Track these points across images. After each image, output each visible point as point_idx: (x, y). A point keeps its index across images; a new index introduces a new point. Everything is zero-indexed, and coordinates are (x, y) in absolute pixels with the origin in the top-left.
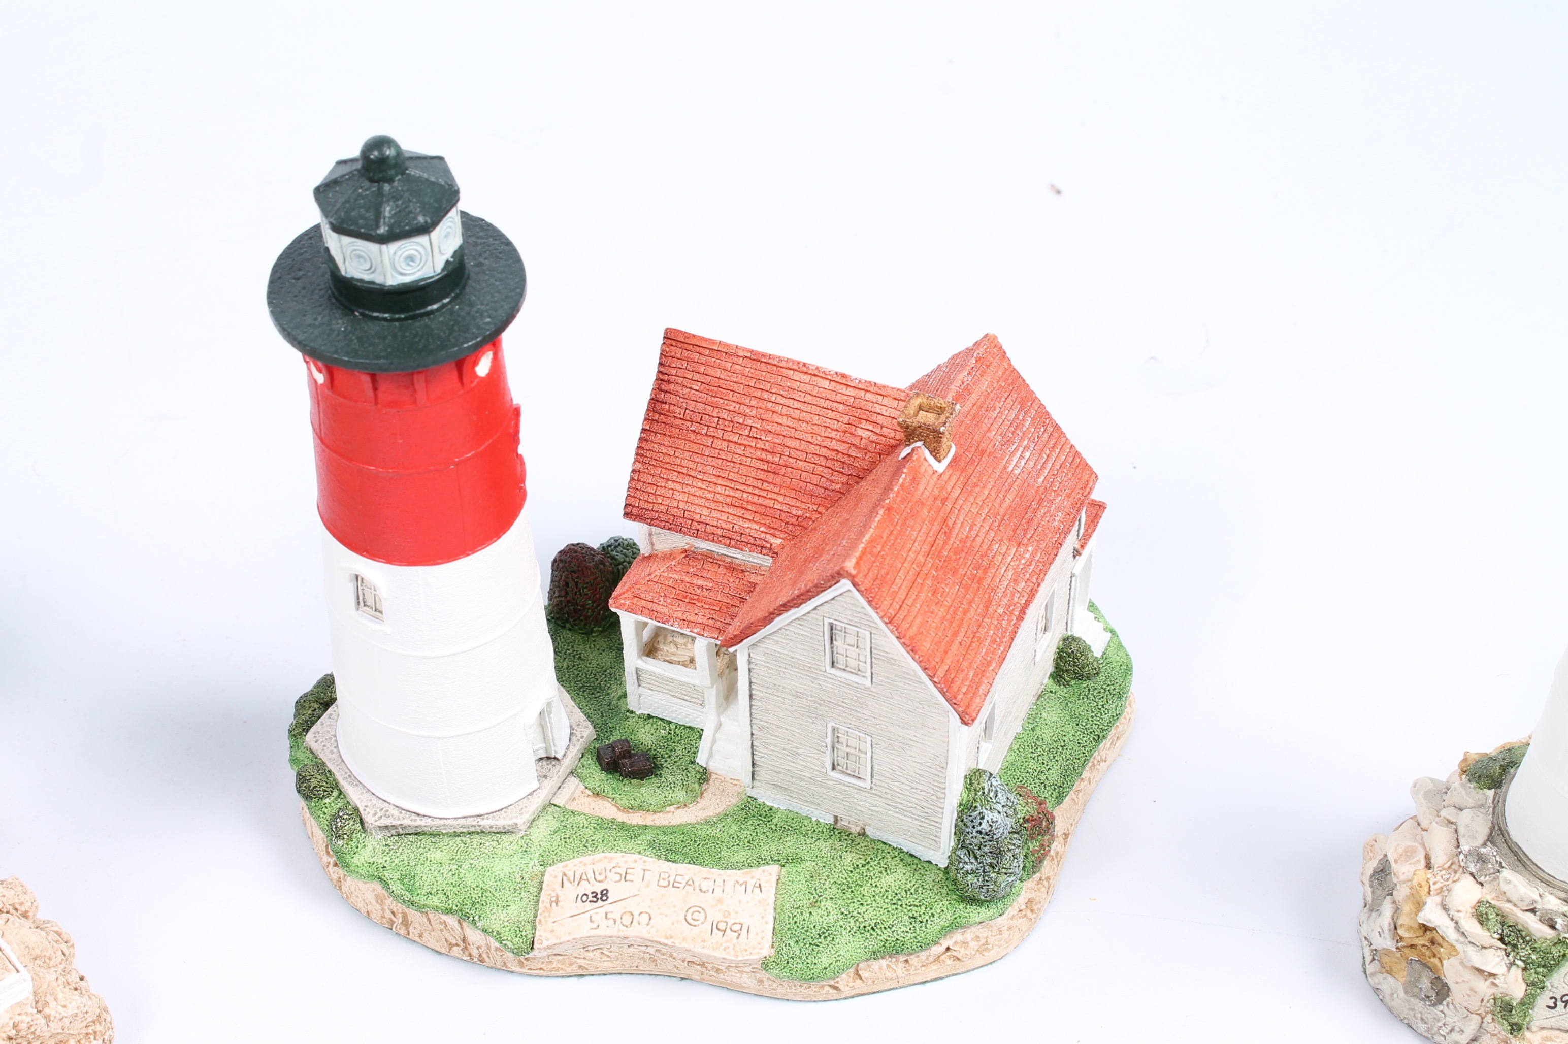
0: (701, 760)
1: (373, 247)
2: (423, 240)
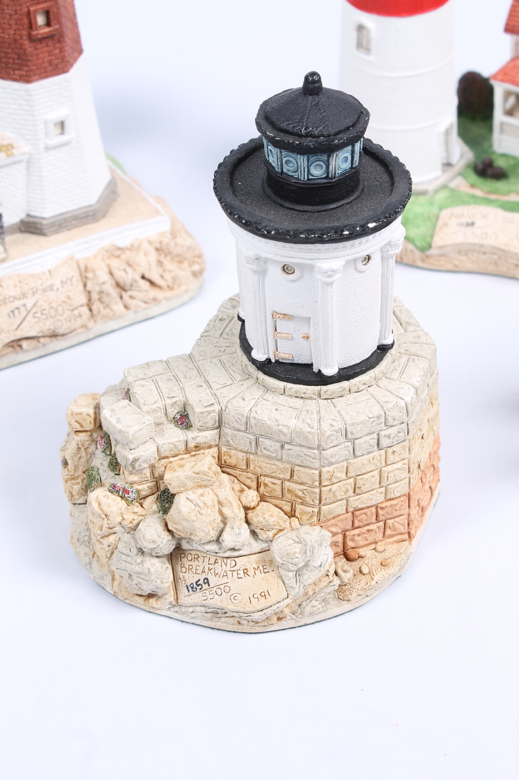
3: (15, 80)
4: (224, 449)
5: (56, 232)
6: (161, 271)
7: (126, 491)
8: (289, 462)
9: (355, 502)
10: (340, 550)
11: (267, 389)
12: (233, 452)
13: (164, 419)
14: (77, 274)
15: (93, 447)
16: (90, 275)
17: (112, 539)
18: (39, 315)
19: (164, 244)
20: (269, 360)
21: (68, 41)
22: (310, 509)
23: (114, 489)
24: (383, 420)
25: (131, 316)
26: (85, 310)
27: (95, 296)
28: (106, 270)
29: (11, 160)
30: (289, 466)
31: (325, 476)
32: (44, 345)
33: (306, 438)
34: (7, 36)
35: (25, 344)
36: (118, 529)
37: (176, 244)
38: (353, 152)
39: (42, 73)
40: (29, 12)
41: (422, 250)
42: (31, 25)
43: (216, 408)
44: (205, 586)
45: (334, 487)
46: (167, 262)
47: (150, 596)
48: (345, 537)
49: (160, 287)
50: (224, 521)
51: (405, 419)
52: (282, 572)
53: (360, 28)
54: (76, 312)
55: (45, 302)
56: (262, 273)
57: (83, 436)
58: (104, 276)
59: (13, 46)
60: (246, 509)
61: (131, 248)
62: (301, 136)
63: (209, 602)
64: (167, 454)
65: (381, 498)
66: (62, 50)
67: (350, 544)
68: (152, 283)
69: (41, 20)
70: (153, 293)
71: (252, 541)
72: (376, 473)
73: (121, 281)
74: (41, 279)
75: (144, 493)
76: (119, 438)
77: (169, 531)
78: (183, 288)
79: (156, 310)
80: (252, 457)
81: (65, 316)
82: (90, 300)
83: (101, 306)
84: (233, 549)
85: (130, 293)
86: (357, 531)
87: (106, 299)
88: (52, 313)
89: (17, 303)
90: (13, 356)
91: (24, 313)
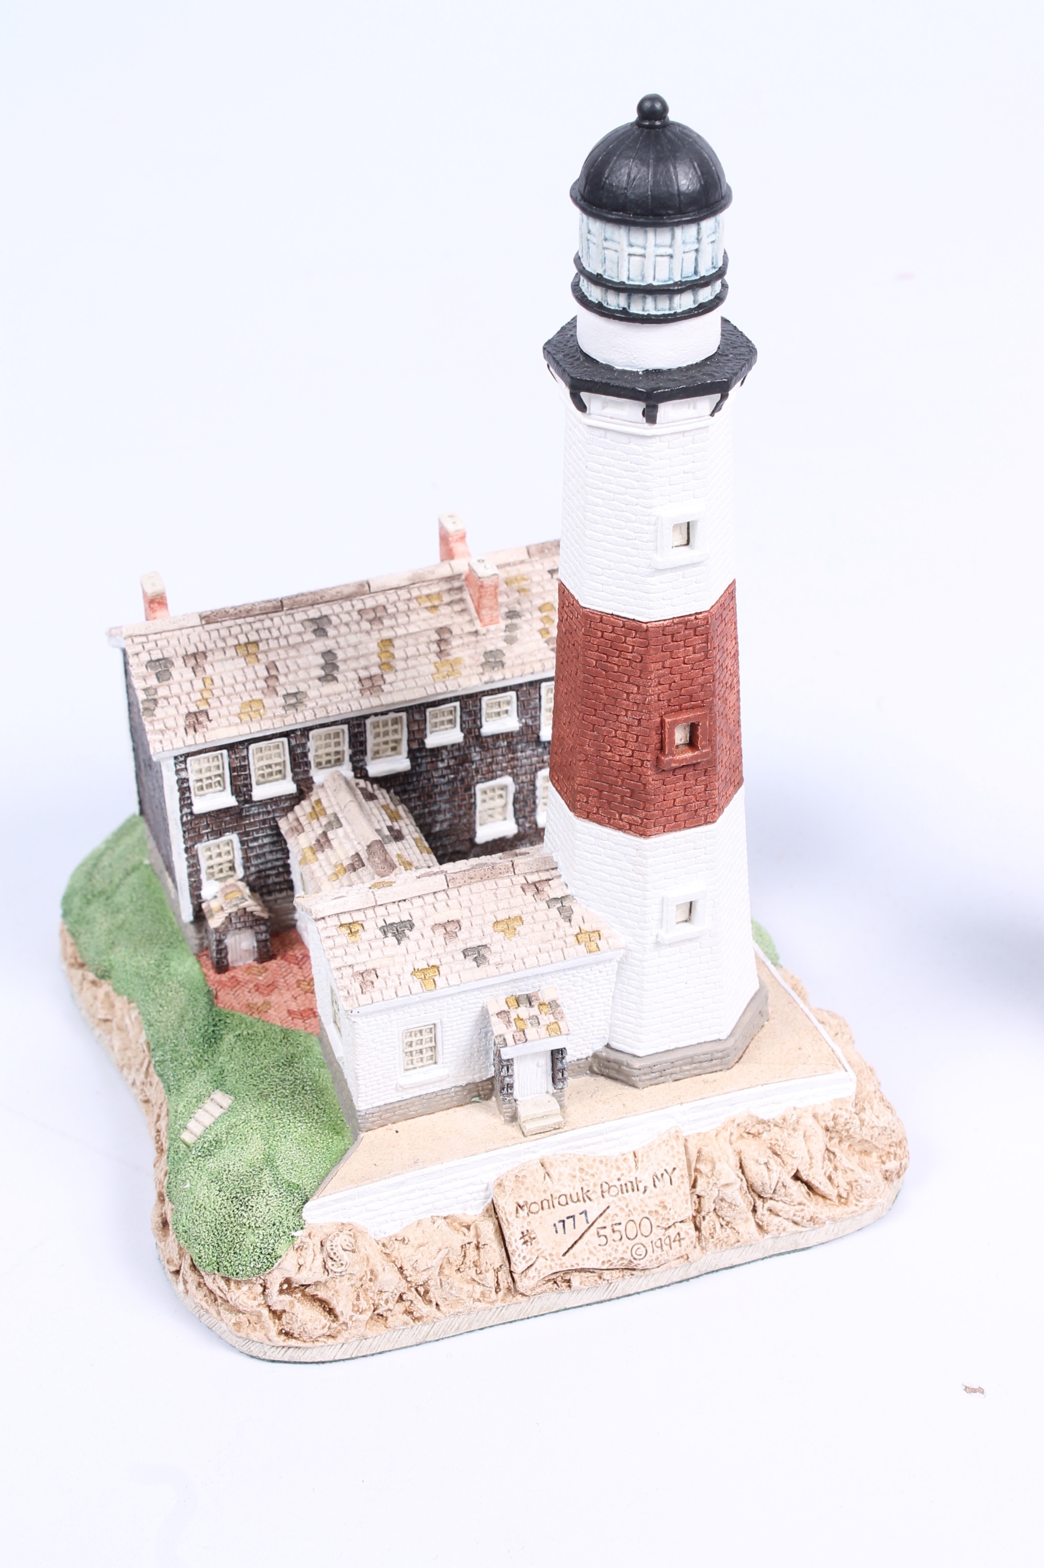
3: (620, 829)
5: (654, 1083)
6: (830, 1166)
14: (682, 1165)
16: (705, 1168)
18: (608, 1232)
19: (841, 1121)
25: (767, 1243)
26: (689, 1228)
27: (708, 1205)
28: (734, 1161)
29: (593, 959)
32: (609, 1283)
34: (617, 758)
35: (577, 1280)
37: (862, 1122)
39: (669, 822)
40: (662, 723)
42: (663, 745)
46: (842, 1152)
49: (824, 1197)
54: (672, 1232)
55: (622, 1209)
58: (729, 1172)
59: (625, 774)
61: (781, 1124)
66: (709, 786)
68: (812, 1189)
69: (680, 736)
70: (813, 1206)
73: (757, 1183)
74: (618, 1168)
78: (866, 1202)
79: (811, 1236)
81: (653, 1237)
82: (698, 1211)
83: (717, 1223)
85: (770, 1203)
87: (726, 1212)
88: (632, 1230)
89: (574, 1208)
90: (554, 1296)
91: (582, 1225)
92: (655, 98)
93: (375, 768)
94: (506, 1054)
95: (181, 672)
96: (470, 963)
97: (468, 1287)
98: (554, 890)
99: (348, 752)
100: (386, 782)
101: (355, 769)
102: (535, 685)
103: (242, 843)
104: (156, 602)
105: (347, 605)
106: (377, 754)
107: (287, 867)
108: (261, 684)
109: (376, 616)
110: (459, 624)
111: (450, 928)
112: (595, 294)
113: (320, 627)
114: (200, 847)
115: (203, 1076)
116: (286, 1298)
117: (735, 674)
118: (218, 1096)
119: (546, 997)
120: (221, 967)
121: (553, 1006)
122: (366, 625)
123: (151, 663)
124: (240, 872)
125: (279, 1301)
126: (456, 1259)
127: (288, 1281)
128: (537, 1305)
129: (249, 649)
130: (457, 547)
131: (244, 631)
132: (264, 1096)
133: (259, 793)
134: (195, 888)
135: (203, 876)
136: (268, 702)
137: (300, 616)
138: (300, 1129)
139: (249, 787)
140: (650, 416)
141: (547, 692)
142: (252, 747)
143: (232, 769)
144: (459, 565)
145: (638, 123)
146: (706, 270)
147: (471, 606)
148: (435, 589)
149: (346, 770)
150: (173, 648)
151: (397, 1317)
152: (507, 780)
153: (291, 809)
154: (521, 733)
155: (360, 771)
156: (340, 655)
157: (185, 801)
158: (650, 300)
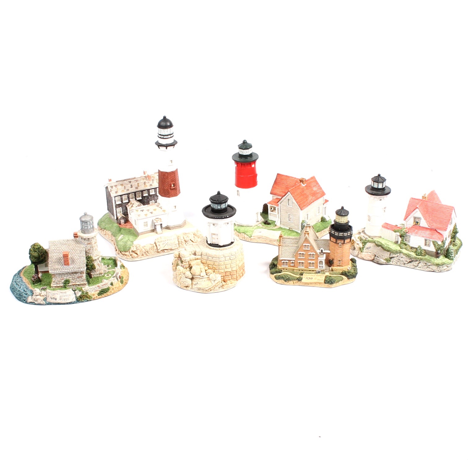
0: (276, 224)
1: (243, 150)
2: (248, 150)
3: (167, 197)
4: (202, 260)
5: (173, 229)
6: (194, 239)
7: (183, 266)
8: (213, 261)
9: (226, 270)
10: (223, 280)
11: (210, 249)
12: (204, 260)
13: (191, 254)
14: (177, 237)
15: (178, 260)
16: (179, 238)
17: (181, 275)
18: (168, 245)
19: (195, 233)
20: (211, 244)
21: (178, 190)
22: (217, 271)
23: (181, 266)
24: (231, 254)
26: (178, 245)
27: (180, 242)
29: (165, 213)
30: (213, 262)
31: (220, 264)
32: (169, 251)
33: (216, 256)
34: (166, 188)
35: (165, 251)
36: (182, 273)
38: (225, 205)
40: (170, 184)
41: (250, 237)
42: (171, 186)
43: (201, 252)
44: (197, 284)
45: (222, 266)
46: (195, 237)
47: (187, 287)
48: (224, 277)
49: (194, 242)
50: (201, 271)
51: (235, 254)
52: (211, 281)
53: (238, 191)
54: (176, 245)
55: (170, 242)
56: (210, 226)
57: (176, 258)
58: (182, 238)
59: (167, 190)
60: (206, 270)
61: (188, 233)
62: (216, 201)
63: (198, 287)
64: (192, 259)
65: (231, 270)
66: (176, 192)
67: (225, 279)
68: (192, 241)
69: (173, 186)
71: (206, 275)
72: (230, 265)
73: (186, 240)
74: (169, 238)
75: (187, 267)
76: (183, 256)
77: (191, 273)
80: (207, 261)
81: (174, 246)
83: (181, 245)
84: (203, 277)
85: (187, 243)
86: (226, 277)
87: (182, 243)
88: (171, 245)
89: (164, 242)
90: (163, 253)
91: (165, 244)
92: (165, 116)
93: (137, 199)
94: (155, 224)
95: (114, 187)
96: (151, 213)
97: (153, 252)
98: (160, 206)
99: (134, 197)
100: (139, 201)
101: (135, 199)
102: (156, 188)
103: (122, 208)
104: (110, 180)
105: (133, 180)
106: (138, 197)
107: (127, 212)
108: (124, 188)
109: (137, 181)
110: (147, 181)
111: (148, 210)
112: (160, 136)
113: (130, 182)
114: (117, 209)
115: (119, 234)
116: (132, 253)
117: (178, 179)
118: (121, 235)
119: (160, 218)
120: (120, 224)
121: (160, 219)
122: (135, 182)
123: (111, 187)
124: (122, 213)
125: (131, 253)
126: (151, 248)
127: (132, 251)
128: (161, 254)
129: (122, 185)
130: (146, 173)
131: (121, 183)
132: (127, 235)
133: (124, 202)
134: (117, 214)
135: (117, 213)
136: (125, 190)
137: (127, 181)
138: (132, 237)
139: (123, 201)
140: (166, 148)
141: (158, 189)
142: (123, 196)
143: (121, 199)
144: (146, 175)
145: (163, 119)
146: (171, 133)
147: (148, 179)
148: (144, 178)
149: (134, 199)
150: (113, 185)
151: (145, 255)
152: (153, 201)
153: (128, 204)
154: (155, 194)
155: (136, 199)
156: (133, 185)
157: (115, 203)
158: (166, 136)
